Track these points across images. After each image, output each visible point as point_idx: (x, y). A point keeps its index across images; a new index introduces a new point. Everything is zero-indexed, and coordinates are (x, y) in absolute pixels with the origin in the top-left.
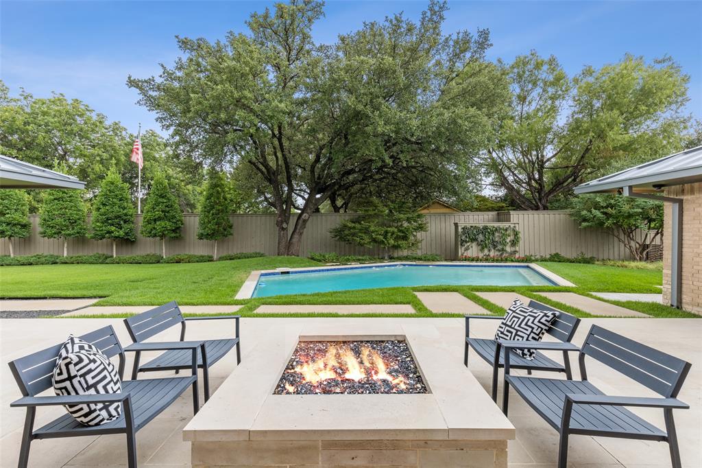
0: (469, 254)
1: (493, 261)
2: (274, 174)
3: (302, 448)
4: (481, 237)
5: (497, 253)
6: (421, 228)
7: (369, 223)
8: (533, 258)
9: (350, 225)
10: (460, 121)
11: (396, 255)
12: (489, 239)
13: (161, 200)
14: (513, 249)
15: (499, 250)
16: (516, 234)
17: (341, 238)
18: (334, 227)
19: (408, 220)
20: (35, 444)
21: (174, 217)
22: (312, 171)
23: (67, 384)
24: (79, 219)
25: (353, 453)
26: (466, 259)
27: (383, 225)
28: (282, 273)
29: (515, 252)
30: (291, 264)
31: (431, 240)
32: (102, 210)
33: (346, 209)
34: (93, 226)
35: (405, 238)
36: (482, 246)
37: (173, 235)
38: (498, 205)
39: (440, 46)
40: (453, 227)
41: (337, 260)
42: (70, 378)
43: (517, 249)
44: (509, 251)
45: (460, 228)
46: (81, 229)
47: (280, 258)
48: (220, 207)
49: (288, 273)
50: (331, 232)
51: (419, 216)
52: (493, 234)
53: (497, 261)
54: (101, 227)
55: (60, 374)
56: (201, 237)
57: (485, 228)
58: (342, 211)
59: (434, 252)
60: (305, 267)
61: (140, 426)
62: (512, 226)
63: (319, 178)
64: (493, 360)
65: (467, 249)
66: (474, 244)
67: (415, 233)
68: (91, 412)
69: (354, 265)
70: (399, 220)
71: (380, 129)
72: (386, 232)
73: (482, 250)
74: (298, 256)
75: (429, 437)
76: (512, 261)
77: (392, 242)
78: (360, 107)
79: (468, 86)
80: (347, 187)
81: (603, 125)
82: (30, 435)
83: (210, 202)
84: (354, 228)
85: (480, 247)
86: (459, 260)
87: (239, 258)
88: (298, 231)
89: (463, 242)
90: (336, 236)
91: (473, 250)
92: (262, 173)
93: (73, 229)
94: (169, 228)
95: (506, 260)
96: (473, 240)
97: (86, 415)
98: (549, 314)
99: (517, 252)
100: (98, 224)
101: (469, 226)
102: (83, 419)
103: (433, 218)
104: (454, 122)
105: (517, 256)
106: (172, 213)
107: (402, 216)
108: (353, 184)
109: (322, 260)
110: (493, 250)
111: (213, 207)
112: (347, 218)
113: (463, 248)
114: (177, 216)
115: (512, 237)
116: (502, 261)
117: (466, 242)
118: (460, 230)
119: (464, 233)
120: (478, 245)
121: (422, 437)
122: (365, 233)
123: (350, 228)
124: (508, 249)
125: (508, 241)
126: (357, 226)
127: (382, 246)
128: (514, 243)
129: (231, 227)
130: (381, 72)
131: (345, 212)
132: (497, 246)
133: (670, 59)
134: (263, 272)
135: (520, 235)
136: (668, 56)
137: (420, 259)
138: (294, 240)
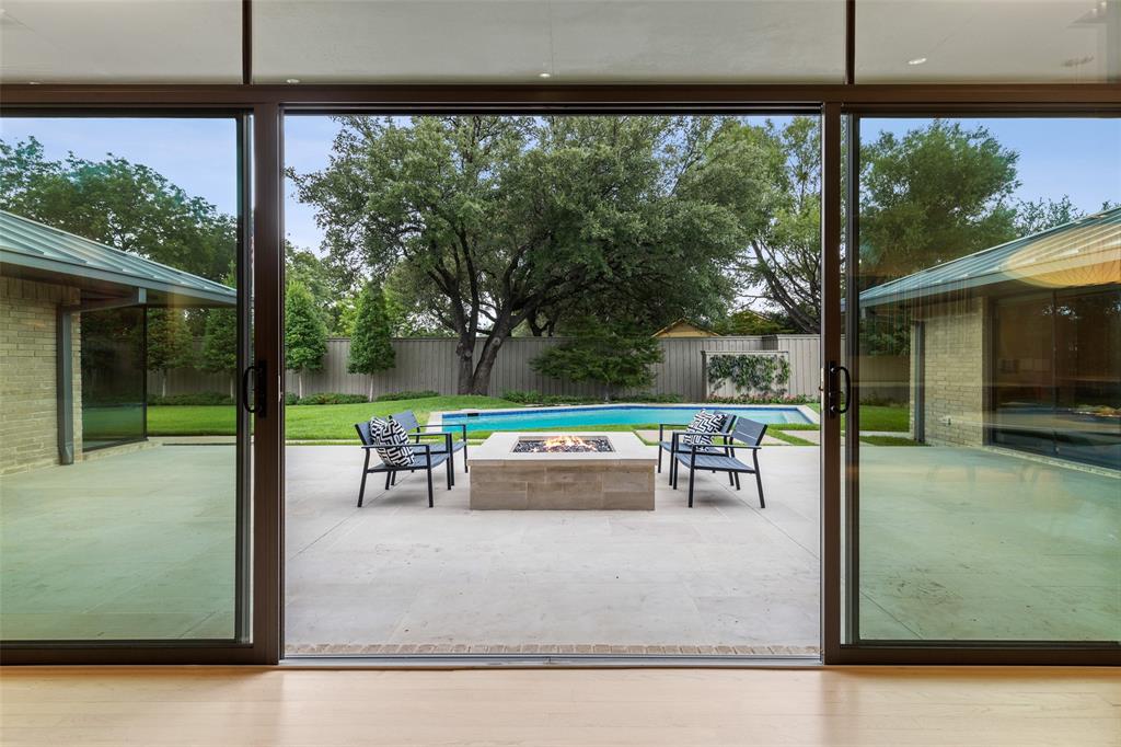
0: (721, 393)
1: (752, 402)
2: (454, 283)
3: (535, 472)
4: (737, 370)
5: (758, 392)
6: (654, 357)
7: (583, 350)
8: (807, 399)
9: (558, 353)
10: (697, 221)
11: (621, 396)
12: (747, 373)
13: (298, 318)
14: (780, 387)
15: (761, 389)
16: (785, 366)
17: (545, 371)
18: (534, 356)
19: (637, 346)
20: (369, 475)
21: (316, 342)
22: (507, 279)
23: (391, 438)
24: (184, 345)
25: (564, 475)
26: (716, 400)
27: (604, 353)
28: (470, 415)
29: (783, 391)
30: (479, 404)
31: (670, 375)
32: (218, 333)
33: (550, 331)
34: (206, 353)
35: (633, 371)
36: (740, 384)
37: (314, 366)
38: (770, 326)
39: (673, 126)
40: (700, 357)
41: (539, 401)
42: (392, 435)
43: (786, 386)
44: (775, 389)
45: (708, 358)
46: (188, 358)
47: (462, 397)
48: (380, 329)
49: (477, 415)
50: (531, 363)
51: (651, 341)
52: (754, 367)
53: (758, 402)
54: (216, 355)
55: (387, 431)
56: (353, 369)
57: (743, 358)
58: (544, 334)
59: (674, 391)
60: (497, 408)
61: (435, 465)
62: (779, 355)
63: (515, 290)
64: (689, 463)
65: (717, 388)
66: (728, 381)
67: (647, 365)
68: (403, 457)
69: (562, 407)
70: (624, 347)
71: (595, 234)
72: (607, 364)
73: (738, 388)
74: (486, 395)
75: (609, 464)
76: (778, 403)
77: (614, 375)
78: (572, 206)
79: (711, 174)
80: (552, 301)
81: (898, 220)
82: (366, 471)
83: (365, 322)
84: (563, 356)
85: (735, 385)
86: (708, 402)
87: (406, 398)
88: (486, 361)
89: (713, 378)
90: (539, 368)
91: (727, 388)
92: (438, 282)
93: (177, 357)
94: (310, 357)
95: (770, 402)
96: (726, 374)
97: (400, 459)
98: (720, 416)
99: (785, 390)
100: (213, 351)
101: (720, 355)
102: (398, 462)
103: (673, 344)
104: (690, 221)
105: (786, 396)
106: (313, 336)
107: (627, 341)
108: (562, 297)
109: (521, 400)
110: (753, 389)
111: (369, 329)
112: (553, 344)
113: (713, 387)
114: (319, 340)
115: (779, 371)
116: (764, 402)
117: (717, 377)
118: (708, 360)
119: (714, 365)
120: (734, 381)
121: (604, 464)
122: (578, 364)
123: (558, 357)
124: (774, 387)
125: (773, 375)
126: (568, 354)
127: (601, 382)
128: (782, 379)
129: (393, 356)
130: (596, 165)
131: (550, 335)
132: (758, 383)
133: (985, 133)
134: (446, 413)
135: (792, 368)
136: (983, 130)
137: (653, 401)
138: (481, 374)
